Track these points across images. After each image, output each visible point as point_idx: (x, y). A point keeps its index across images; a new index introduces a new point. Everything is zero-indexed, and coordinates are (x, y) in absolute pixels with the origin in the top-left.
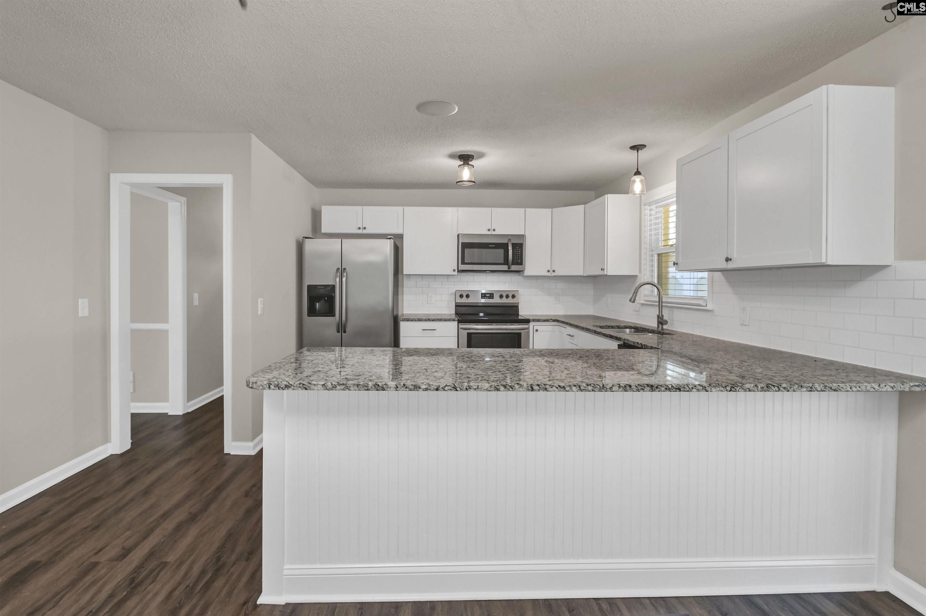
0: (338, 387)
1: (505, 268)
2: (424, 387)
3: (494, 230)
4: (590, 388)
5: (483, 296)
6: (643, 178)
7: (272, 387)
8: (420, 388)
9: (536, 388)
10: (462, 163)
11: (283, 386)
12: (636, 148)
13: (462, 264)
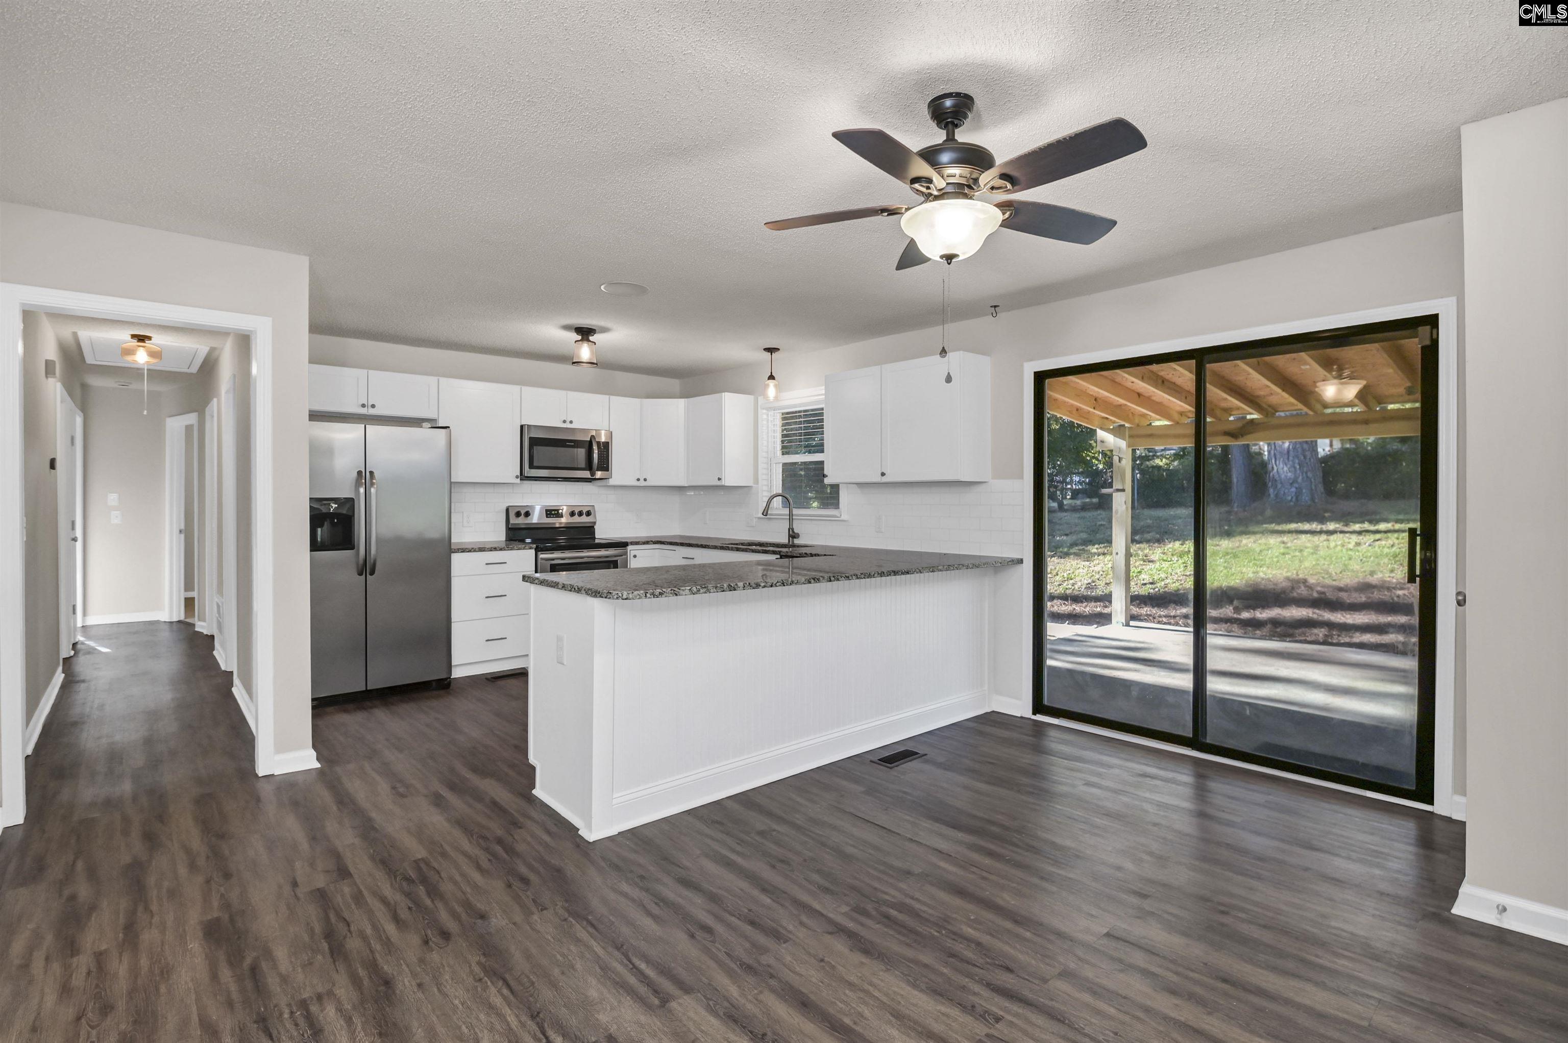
0: (702, 591)
1: (586, 474)
2: (762, 584)
3: (571, 422)
4: (863, 576)
5: (549, 514)
6: (777, 383)
7: (648, 595)
8: (760, 586)
9: (832, 579)
10: (579, 337)
11: (657, 593)
12: (771, 350)
13: (530, 467)
